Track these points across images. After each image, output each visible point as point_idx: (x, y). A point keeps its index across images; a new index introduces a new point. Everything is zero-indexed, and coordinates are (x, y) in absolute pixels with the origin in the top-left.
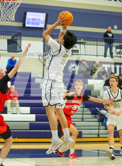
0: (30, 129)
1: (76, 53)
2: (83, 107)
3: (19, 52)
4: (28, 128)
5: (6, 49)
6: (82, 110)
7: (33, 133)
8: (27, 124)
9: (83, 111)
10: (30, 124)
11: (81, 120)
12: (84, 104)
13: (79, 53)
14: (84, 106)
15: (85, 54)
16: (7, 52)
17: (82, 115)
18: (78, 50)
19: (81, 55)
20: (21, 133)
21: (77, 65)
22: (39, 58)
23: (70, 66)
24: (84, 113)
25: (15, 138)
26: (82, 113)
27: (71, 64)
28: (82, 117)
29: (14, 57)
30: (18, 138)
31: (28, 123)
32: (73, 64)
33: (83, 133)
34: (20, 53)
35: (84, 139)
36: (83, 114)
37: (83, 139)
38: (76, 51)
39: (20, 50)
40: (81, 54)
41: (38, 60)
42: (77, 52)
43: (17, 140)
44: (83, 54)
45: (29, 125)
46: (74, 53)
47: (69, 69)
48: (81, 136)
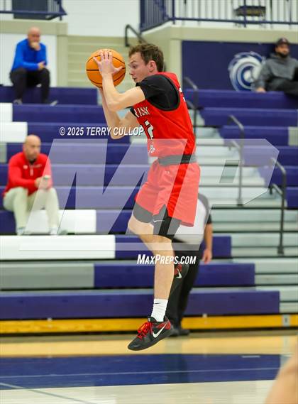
0: (96, 288)
1: (256, 19)
2: (282, 208)
3: (54, 16)
4: (91, 284)
5: (9, 8)
6: (279, 218)
7: (108, 298)
8: (88, 269)
9: (282, 222)
10: (97, 269)
11: (274, 252)
12: (283, 197)
13: (268, 19)
14: (286, 204)
15: (288, 20)
16: (10, 17)
17: (278, 236)
18: (263, 5)
19: (271, 23)
20: (65, 299)
21: (260, 60)
22: (126, 38)
23: (235, 63)
24: (286, 227)
25: (45, 319)
26: (277, 227)
27: (238, 56)
28: (277, 243)
29: (36, 36)
30: (54, 319)
31: (91, 265)
32: (244, 56)
33: (282, 297)
34: (56, 20)
35: (288, 317)
36: (282, 232)
37: (284, 317)
38: (256, 12)
39: (57, 11)
40: (275, 19)
41: (122, 45)
42: (258, 15)
43: (50, 326)
44: (282, 20)
45: (92, 273)
46: (249, 18)
47: (232, 76)
48: (278, 307)
